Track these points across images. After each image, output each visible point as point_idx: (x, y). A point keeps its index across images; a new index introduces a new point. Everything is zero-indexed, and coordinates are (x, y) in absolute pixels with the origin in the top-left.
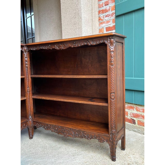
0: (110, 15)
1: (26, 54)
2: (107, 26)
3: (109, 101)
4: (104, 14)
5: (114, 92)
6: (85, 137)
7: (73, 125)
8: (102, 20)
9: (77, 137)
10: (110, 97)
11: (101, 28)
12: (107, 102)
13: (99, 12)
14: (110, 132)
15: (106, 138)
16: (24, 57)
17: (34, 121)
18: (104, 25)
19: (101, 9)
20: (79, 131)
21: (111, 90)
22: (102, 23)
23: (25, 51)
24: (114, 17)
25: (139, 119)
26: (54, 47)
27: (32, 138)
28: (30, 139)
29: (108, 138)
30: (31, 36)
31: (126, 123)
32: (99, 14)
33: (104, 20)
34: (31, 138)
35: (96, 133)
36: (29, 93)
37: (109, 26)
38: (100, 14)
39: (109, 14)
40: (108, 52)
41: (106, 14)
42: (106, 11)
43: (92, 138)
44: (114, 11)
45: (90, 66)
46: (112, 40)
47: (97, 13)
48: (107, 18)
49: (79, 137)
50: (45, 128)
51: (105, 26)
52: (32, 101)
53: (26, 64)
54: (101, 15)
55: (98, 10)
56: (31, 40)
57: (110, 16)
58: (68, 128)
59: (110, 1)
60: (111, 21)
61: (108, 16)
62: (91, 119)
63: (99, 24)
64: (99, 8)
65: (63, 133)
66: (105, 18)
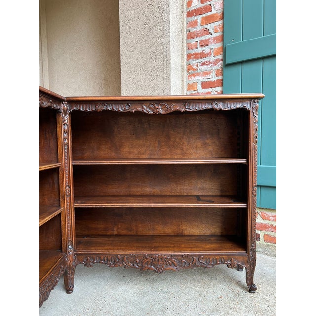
0: (210, 63)
2: (204, 81)
4: (200, 60)
8: (194, 69)
11: (192, 82)
13: (189, 56)
18: (197, 78)
19: (193, 52)
22: (194, 75)
24: (218, 66)
25: (266, 233)
32: (188, 60)
33: (199, 71)
37: (209, 80)
38: (190, 60)
39: (208, 60)
41: (204, 61)
42: (203, 55)
44: (220, 57)
45: (186, 144)
47: (185, 58)
48: (204, 67)
54: (193, 63)
55: (186, 53)
57: (211, 65)
59: (212, 41)
60: (213, 73)
61: (207, 65)
63: (188, 76)
64: (189, 49)
66: (201, 67)
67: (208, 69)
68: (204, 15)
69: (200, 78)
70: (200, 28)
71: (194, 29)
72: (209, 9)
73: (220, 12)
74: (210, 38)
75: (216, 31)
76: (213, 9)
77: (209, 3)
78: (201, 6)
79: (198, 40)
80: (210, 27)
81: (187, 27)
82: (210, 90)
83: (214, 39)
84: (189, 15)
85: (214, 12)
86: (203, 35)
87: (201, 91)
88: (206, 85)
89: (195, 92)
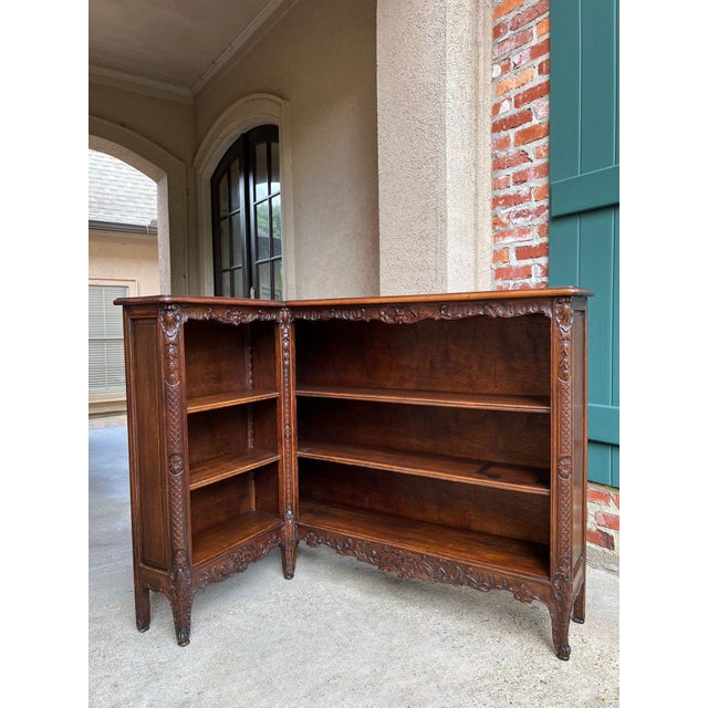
0: (530, 213)
1: (286, 331)
2: (519, 245)
3: (554, 483)
4: (512, 209)
5: (567, 457)
6: (470, 583)
7: (428, 543)
8: (503, 225)
9: (442, 581)
10: (559, 471)
11: (500, 247)
12: (546, 483)
13: (495, 202)
14: (554, 572)
15: (540, 589)
16: (281, 339)
17: (300, 526)
18: (509, 240)
19: (502, 193)
20: (451, 566)
21: (559, 450)
22: (503, 235)
23: (285, 323)
24: (542, 219)
26: (376, 316)
27: (292, 576)
28: (286, 578)
29: (548, 591)
30: (267, 253)
31: (588, 544)
32: (494, 208)
33: (512, 227)
34: (288, 574)
35: (508, 573)
36: (290, 442)
37: (528, 244)
38: (497, 208)
39: (526, 208)
40: (554, 339)
41: (519, 210)
42: (517, 199)
43: (493, 586)
44: (544, 203)
45: (476, 369)
46: (566, 307)
47: (488, 204)
48: (520, 221)
49: (449, 581)
50: (337, 549)
51: (512, 242)
52: (295, 467)
53: (285, 359)
54: (503, 212)
55: (490, 196)
56: (268, 266)
57: (530, 216)
58: (414, 553)
59: (533, 173)
60: (535, 232)
61: (524, 216)
62: (476, 526)
63: (495, 236)
64: (495, 189)
65: (397, 566)
66: (515, 221)
67: (526, 224)
68: (520, 128)
69: (513, 240)
70: (512, 150)
71: (503, 154)
72: (527, 116)
73: (545, 120)
74: (528, 169)
75: (539, 156)
76: (534, 117)
77: (527, 106)
78: (515, 111)
79: (510, 172)
80: (530, 148)
81: (493, 149)
82: (529, 262)
83: (536, 169)
84: (496, 128)
85: (535, 121)
86: (517, 163)
87: (514, 262)
88: (523, 253)
89: (504, 266)
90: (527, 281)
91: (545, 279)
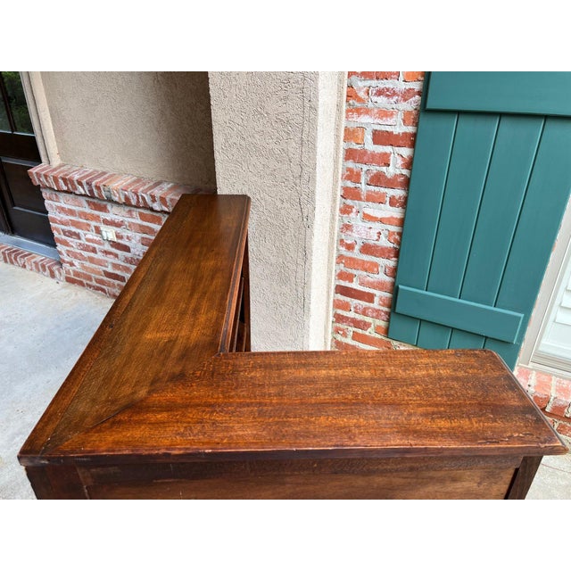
0: (394, 94)
2: (378, 128)
4: (373, 83)
8: (360, 100)
11: (353, 125)
18: (365, 119)
22: (358, 111)
24: (412, 104)
32: (350, 76)
33: (370, 105)
37: (389, 129)
38: (355, 78)
39: (391, 87)
41: (381, 86)
44: (416, 86)
48: (382, 100)
51: (369, 122)
54: (360, 84)
57: (395, 98)
60: (399, 118)
61: (387, 96)
63: (348, 111)
66: (375, 99)
67: (389, 107)
69: (371, 120)
82: (388, 149)
87: (370, 146)
88: (381, 137)
89: (357, 147)
90: (384, 169)
91: (405, 172)
